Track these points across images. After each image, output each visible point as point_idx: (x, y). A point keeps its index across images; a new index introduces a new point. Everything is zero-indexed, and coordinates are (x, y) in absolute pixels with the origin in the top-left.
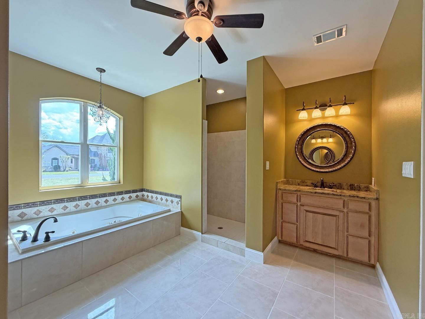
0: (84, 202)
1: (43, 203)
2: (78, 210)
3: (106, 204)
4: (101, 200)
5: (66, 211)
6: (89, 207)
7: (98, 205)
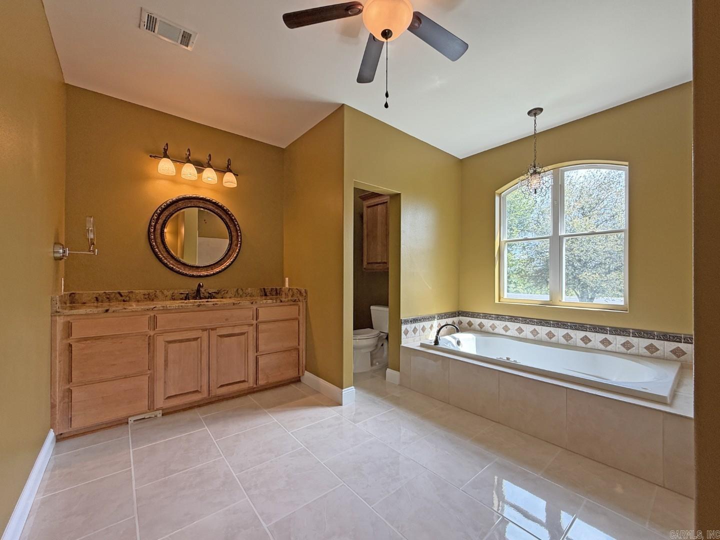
0: (546, 329)
1: (498, 317)
2: (536, 339)
3: (583, 345)
4: (576, 335)
5: (521, 336)
6: (553, 340)
7: (569, 342)
